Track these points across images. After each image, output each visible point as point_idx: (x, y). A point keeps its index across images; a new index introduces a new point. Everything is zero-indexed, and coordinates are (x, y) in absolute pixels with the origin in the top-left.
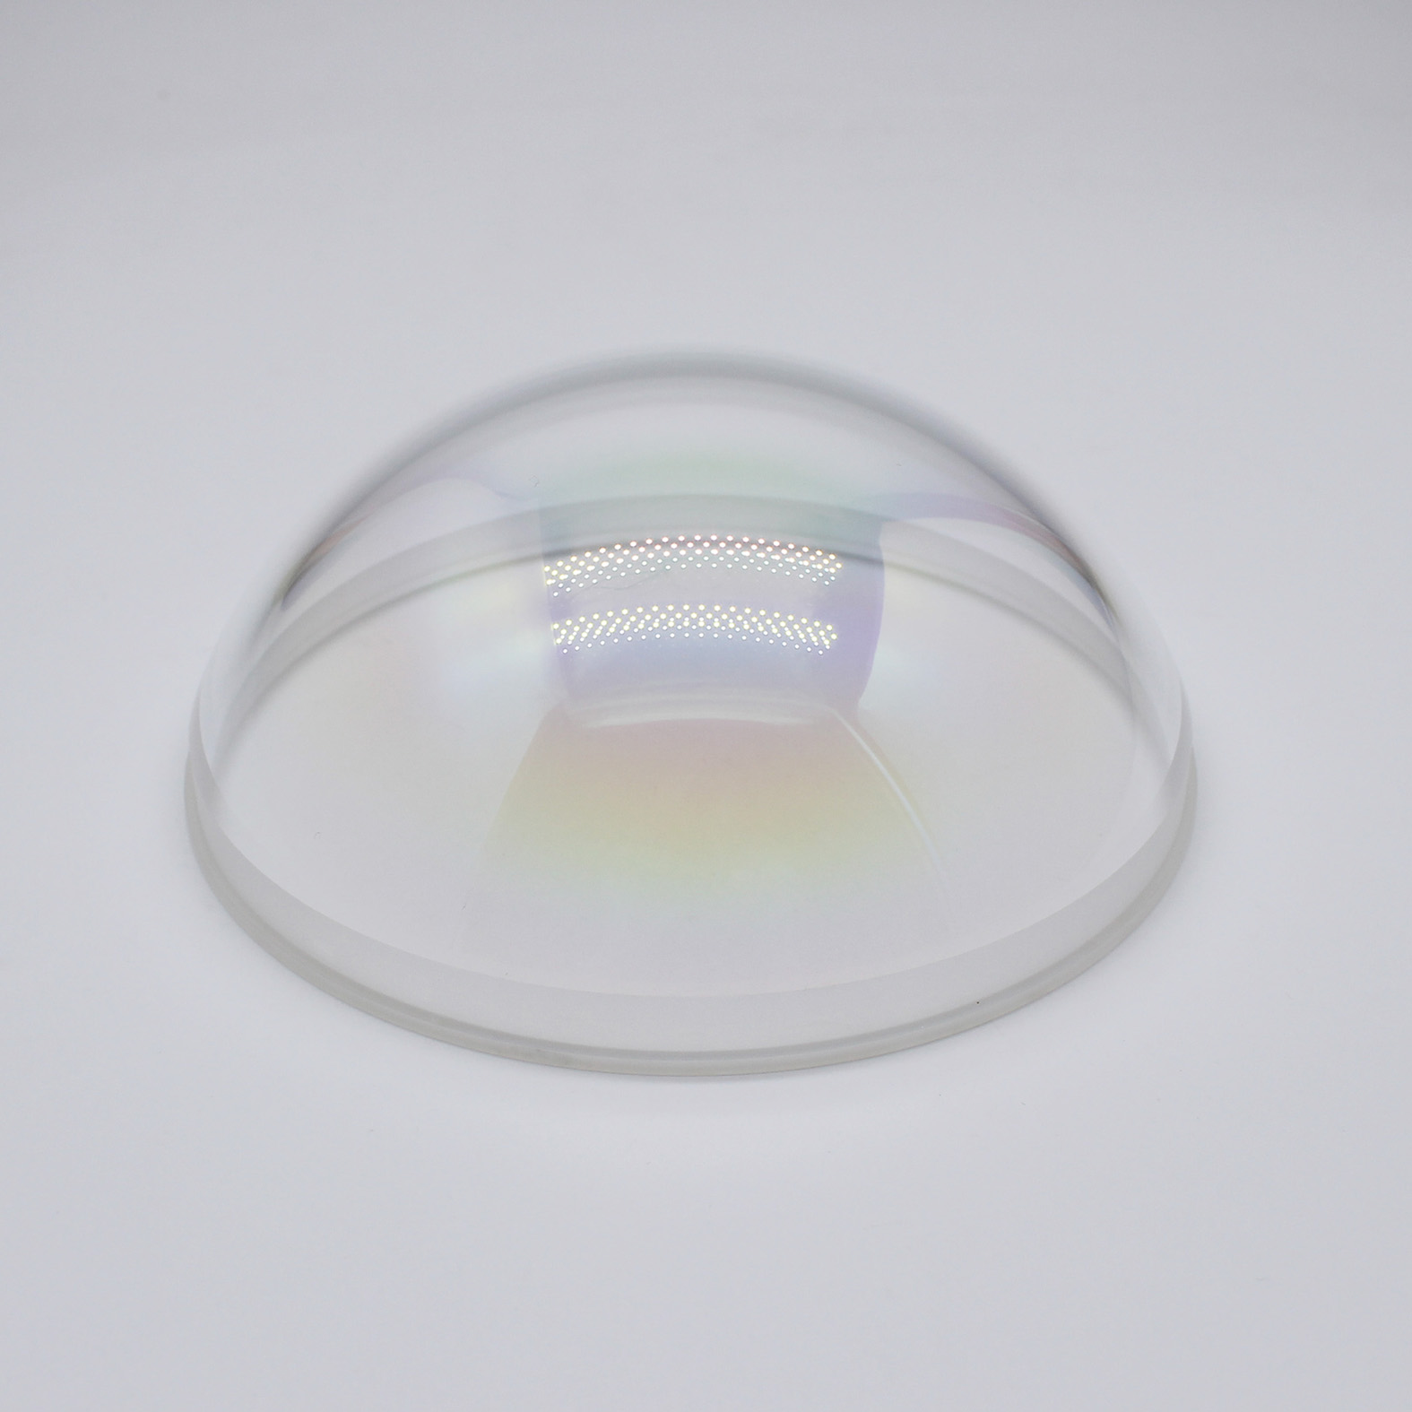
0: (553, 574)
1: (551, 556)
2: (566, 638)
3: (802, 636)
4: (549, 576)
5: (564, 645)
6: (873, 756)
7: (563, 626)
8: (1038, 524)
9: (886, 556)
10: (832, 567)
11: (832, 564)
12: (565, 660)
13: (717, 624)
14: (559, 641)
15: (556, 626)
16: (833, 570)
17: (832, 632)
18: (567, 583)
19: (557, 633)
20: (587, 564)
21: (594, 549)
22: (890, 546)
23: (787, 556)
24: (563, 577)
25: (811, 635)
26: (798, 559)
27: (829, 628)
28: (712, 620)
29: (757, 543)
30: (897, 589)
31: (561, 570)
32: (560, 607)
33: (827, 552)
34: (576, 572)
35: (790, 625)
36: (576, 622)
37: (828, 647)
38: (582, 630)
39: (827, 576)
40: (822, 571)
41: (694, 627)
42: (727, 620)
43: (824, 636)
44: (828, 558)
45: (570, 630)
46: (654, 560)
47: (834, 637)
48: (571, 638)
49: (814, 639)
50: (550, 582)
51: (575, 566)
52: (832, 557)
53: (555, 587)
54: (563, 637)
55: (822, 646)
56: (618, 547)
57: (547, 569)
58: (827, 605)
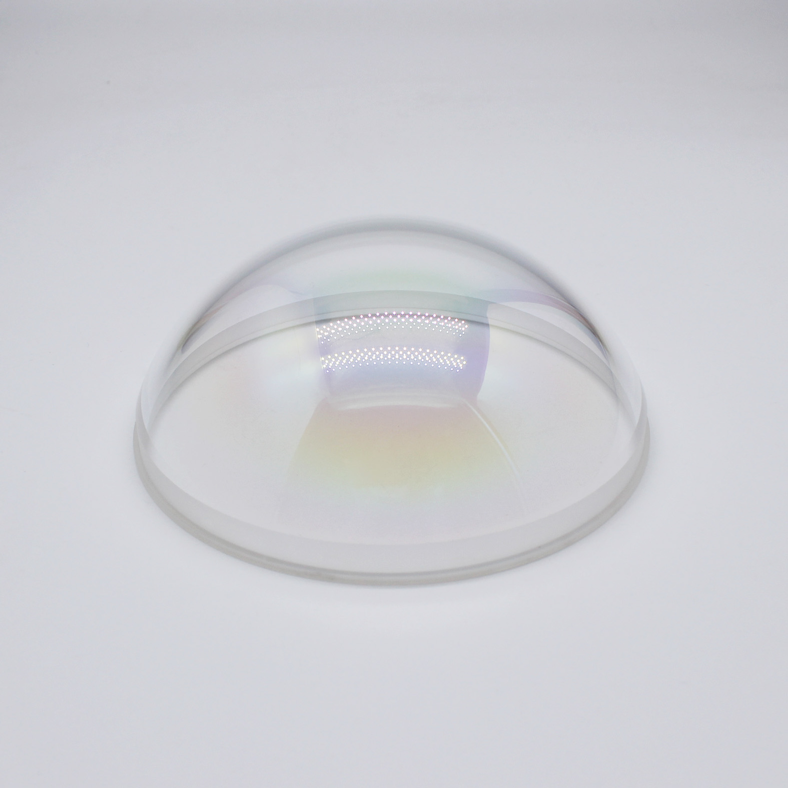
0: (320, 332)
1: (320, 322)
2: (328, 365)
3: (448, 362)
4: (319, 333)
5: (328, 368)
6: (485, 423)
7: (326, 358)
8: (568, 304)
9: (490, 322)
10: (463, 327)
11: (463, 326)
12: (328, 376)
13: (405, 357)
14: (325, 366)
15: (323, 359)
16: (463, 329)
17: (463, 360)
18: (328, 337)
19: (323, 362)
20: (338, 327)
21: (341, 319)
22: (492, 317)
23: (440, 322)
24: (326, 334)
25: (453, 362)
26: (445, 323)
27: (462, 358)
28: (403, 354)
29: (424, 315)
30: (496, 339)
31: (325, 330)
32: (325, 349)
33: (460, 320)
34: (333, 331)
35: (442, 357)
36: (333, 357)
37: (461, 368)
38: (336, 360)
39: (461, 332)
40: (458, 329)
41: (393, 358)
42: (410, 355)
43: (460, 362)
44: (461, 323)
45: (330, 361)
46: (372, 325)
47: (465, 363)
48: (331, 364)
49: (455, 364)
50: (319, 336)
51: (332, 328)
52: (463, 322)
53: (322, 339)
54: (326, 364)
55: (458, 367)
56: (354, 318)
57: (318, 330)
58: (461, 347)
